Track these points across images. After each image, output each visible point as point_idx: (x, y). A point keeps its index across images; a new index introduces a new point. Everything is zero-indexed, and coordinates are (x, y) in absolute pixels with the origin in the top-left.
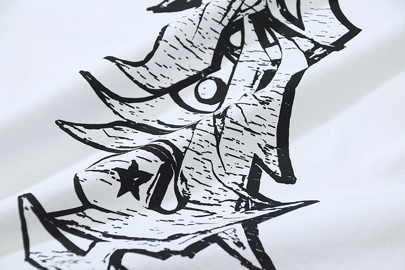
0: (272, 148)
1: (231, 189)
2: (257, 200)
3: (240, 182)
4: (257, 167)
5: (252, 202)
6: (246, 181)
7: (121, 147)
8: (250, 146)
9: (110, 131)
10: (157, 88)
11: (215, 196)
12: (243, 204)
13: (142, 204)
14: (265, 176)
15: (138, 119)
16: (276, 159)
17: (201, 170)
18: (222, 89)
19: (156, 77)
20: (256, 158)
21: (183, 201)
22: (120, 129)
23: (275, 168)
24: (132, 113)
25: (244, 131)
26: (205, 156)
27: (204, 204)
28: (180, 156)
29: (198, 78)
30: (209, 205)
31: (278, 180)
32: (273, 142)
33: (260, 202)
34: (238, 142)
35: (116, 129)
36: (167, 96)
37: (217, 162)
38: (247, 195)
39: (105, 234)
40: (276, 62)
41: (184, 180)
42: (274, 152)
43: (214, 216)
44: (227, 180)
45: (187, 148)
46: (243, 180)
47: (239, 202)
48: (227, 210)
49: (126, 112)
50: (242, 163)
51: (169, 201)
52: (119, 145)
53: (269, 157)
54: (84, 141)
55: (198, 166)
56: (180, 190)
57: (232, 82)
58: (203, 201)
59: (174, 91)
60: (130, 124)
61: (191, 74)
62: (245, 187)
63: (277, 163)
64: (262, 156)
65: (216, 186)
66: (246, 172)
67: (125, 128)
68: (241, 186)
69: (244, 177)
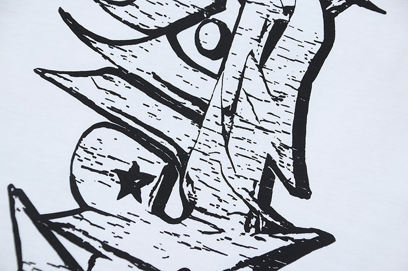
0: (287, 148)
1: (241, 197)
2: (267, 217)
3: (251, 189)
4: (270, 170)
5: (264, 219)
6: (258, 187)
7: (113, 109)
8: (263, 145)
9: (99, 79)
10: (153, 28)
11: (223, 205)
12: (253, 221)
13: (143, 208)
14: (278, 184)
15: (131, 67)
16: (291, 162)
17: (209, 172)
19: (150, 16)
20: (269, 160)
21: (189, 206)
22: (111, 79)
23: (289, 174)
24: (124, 57)
25: (256, 130)
26: (213, 156)
27: (212, 215)
28: (185, 157)
29: (198, 18)
30: (216, 216)
31: (293, 192)
32: (288, 140)
33: (271, 219)
34: (249, 141)
35: (105, 78)
36: (164, 38)
37: (226, 163)
38: (258, 208)
39: (105, 245)
40: (289, 10)
41: (190, 182)
42: (289, 153)
43: (222, 235)
44: (237, 184)
45: (192, 149)
46: (254, 186)
47: (249, 217)
48: (234, 226)
49: (116, 54)
50: (254, 165)
51: (174, 207)
52: (110, 104)
53: (284, 159)
54: (70, 91)
55: (206, 167)
56: (186, 193)
57: (238, 31)
58: (211, 210)
59: (172, 31)
60: (120, 72)
61: (192, 11)
62: (256, 196)
63: (292, 168)
64: (276, 157)
65: (225, 191)
66: (258, 176)
67: (116, 78)
68: (252, 194)
69: (255, 182)
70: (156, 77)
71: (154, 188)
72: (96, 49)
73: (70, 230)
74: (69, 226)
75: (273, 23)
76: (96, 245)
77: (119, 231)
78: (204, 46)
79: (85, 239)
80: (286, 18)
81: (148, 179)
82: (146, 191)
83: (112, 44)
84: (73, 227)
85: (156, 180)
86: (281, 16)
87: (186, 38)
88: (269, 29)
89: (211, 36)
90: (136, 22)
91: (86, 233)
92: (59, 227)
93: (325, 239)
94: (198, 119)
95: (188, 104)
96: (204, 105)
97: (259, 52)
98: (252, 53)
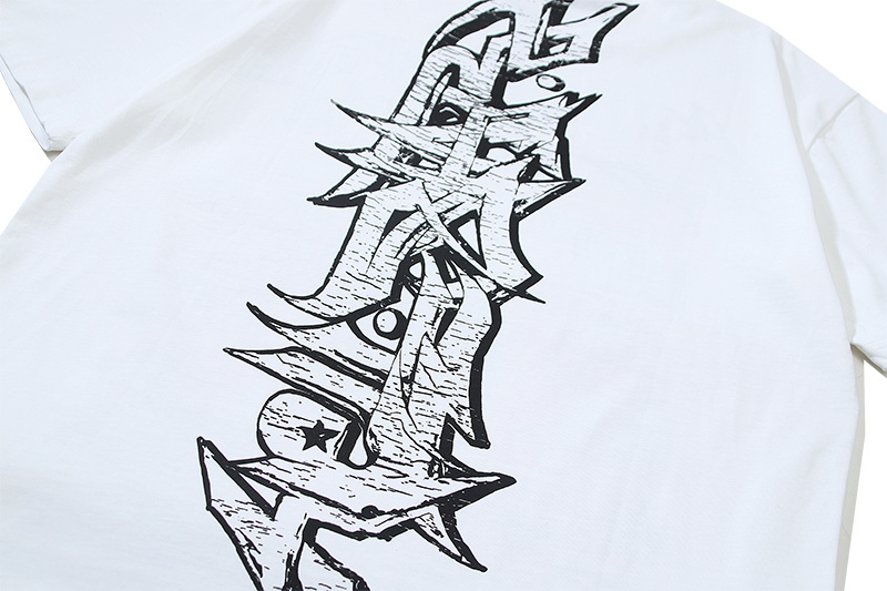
0: (465, 408)
1: (423, 448)
2: (450, 464)
3: (432, 441)
4: (450, 427)
5: (446, 466)
6: (439, 441)
7: (297, 379)
8: (442, 406)
9: (284, 356)
10: (333, 315)
11: (406, 454)
12: (436, 468)
13: (329, 456)
14: (458, 438)
15: (314, 346)
16: (469, 420)
17: (392, 428)
18: (403, 323)
19: (331, 307)
20: (448, 417)
21: (373, 456)
22: (296, 356)
23: (468, 430)
24: (308, 339)
25: (434, 394)
26: (393, 415)
27: (396, 462)
28: (367, 416)
29: (376, 308)
30: (400, 463)
31: (472, 443)
32: (466, 402)
33: (453, 466)
34: (428, 403)
35: (290, 355)
36: (344, 324)
37: (407, 421)
38: (440, 457)
39: (291, 486)
40: (458, 301)
41: (373, 436)
42: (467, 412)
43: (407, 479)
44: (418, 437)
45: (374, 409)
46: (436, 439)
47: (431, 464)
48: (418, 473)
49: (300, 337)
50: (434, 422)
51: (359, 455)
52: (295, 375)
53: (462, 417)
54: (257, 365)
55: (389, 425)
56: (370, 445)
57: (413, 317)
58: (394, 458)
59: (351, 319)
60: (304, 350)
61: (370, 302)
62: (437, 447)
63: (470, 425)
64: (454, 415)
65: (406, 443)
66: (439, 431)
67: (300, 355)
68: (433, 445)
69: (436, 436)
70: (337, 353)
71: (339, 441)
72: (281, 333)
73: (258, 474)
74: (256, 470)
75: (444, 311)
76: (283, 485)
77: (305, 475)
78: (382, 329)
79: (272, 481)
80: (457, 307)
81: (333, 433)
82: (330, 443)
83: (296, 328)
84: (261, 471)
85: (340, 435)
86: (451, 305)
87: (365, 324)
88: (441, 315)
89: (388, 322)
90: (318, 312)
91: (273, 476)
92: (247, 472)
93: (506, 481)
94: (379, 387)
95: (369, 375)
96: (384, 375)
97: (433, 334)
98: (426, 334)
